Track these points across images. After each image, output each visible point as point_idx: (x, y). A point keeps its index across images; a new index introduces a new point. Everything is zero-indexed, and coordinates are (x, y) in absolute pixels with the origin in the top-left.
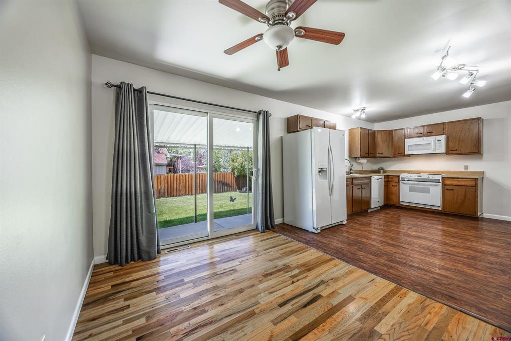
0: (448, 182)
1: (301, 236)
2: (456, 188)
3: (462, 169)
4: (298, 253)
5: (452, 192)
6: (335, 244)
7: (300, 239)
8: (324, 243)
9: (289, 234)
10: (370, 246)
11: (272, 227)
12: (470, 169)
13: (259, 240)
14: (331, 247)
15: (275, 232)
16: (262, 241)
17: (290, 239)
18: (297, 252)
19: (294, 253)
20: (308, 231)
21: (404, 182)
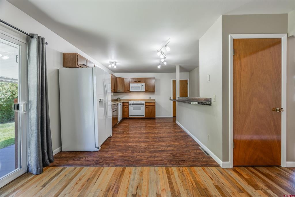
0: (147, 104)
1: (87, 159)
2: (149, 107)
3: (149, 99)
4: (96, 178)
5: (148, 108)
6: (118, 155)
7: (88, 162)
8: (110, 157)
9: (74, 162)
10: (135, 147)
11: (51, 161)
12: (151, 99)
13: (39, 187)
14: (117, 158)
15: (55, 166)
16: (44, 185)
17: (78, 168)
18: (93, 178)
19: (92, 180)
20: (90, 151)
21: (131, 105)
